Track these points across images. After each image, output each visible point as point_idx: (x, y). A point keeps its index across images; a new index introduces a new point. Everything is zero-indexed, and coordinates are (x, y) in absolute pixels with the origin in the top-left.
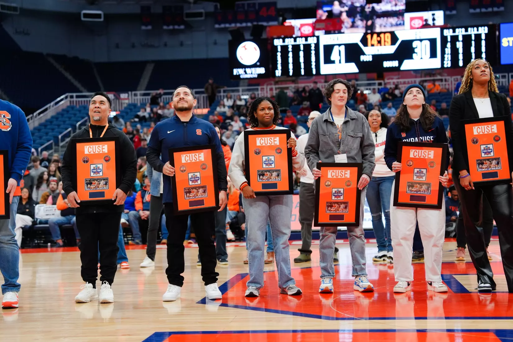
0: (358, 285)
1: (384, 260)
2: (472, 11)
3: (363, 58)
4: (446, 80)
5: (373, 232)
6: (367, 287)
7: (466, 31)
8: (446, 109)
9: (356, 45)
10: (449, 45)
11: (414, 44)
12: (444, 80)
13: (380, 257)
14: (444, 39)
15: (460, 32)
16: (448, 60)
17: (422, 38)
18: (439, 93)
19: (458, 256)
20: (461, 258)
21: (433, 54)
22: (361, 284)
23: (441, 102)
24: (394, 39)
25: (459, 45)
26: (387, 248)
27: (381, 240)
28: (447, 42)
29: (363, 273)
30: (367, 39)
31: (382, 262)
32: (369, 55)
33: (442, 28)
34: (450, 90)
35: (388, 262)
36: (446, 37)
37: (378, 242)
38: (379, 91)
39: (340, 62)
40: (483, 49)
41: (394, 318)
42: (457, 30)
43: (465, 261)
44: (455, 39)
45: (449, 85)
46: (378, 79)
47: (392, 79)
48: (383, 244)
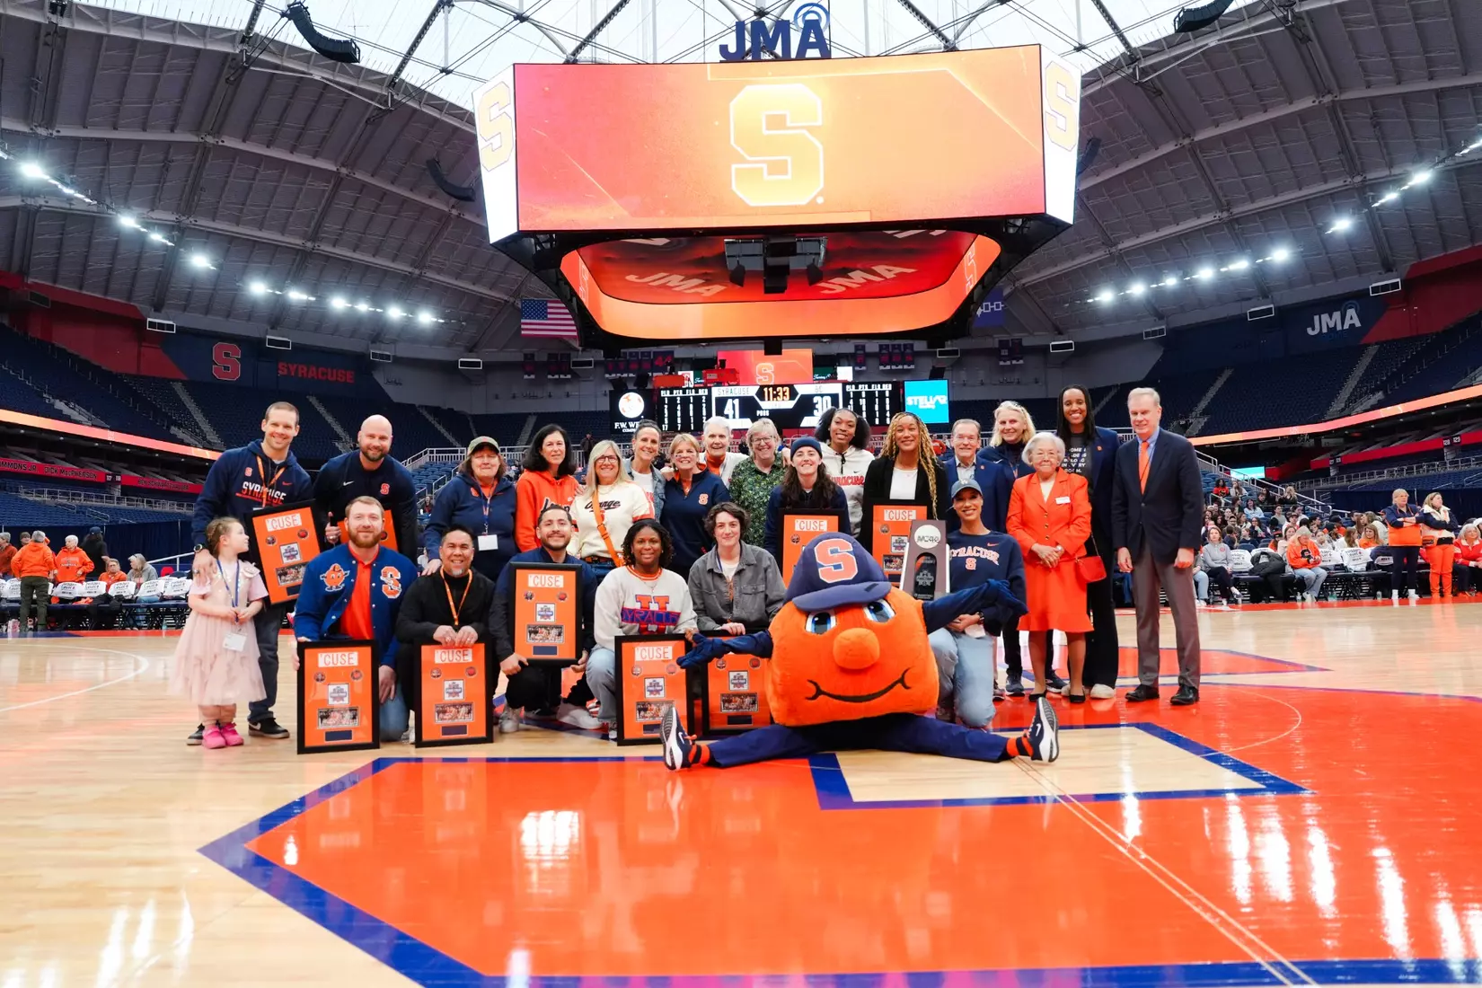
2: (882, 368)
7: (870, 387)
9: (752, 398)
10: (851, 402)
11: (815, 399)
14: (846, 394)
15: (863, 388)
17: (823, 393)
24: (793, 394)
25: (863, 402)
28: (850, 398)
30: (763, 393)
32: (766, 409)
33: (845, 384)
36: (849, 393)
39: (734, 417)
40: (888, 407)
42: (860, 386)
44: (857, 395)
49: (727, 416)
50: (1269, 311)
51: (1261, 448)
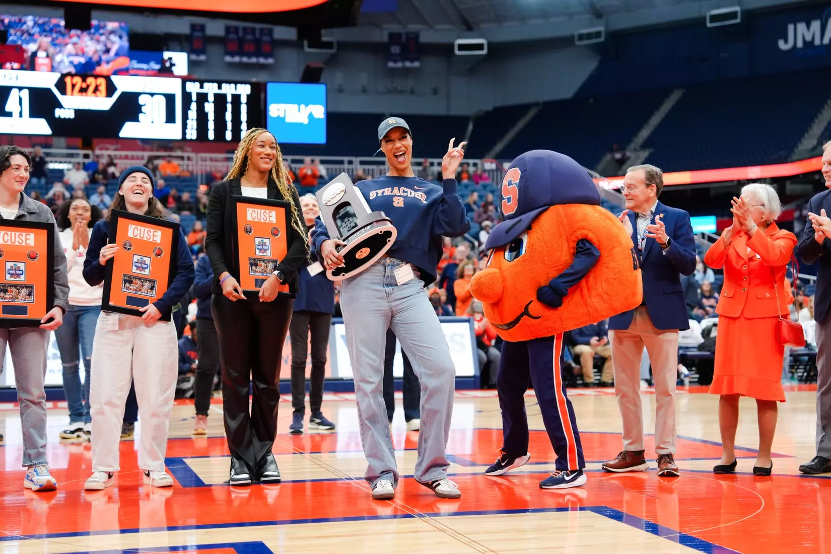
0: (32, 481)
1: (78, 436)
2: (228, 59)
3: (59, 113)
4: (189, 159)
5: (63, 391)
6: (44, 483)
7: (220, 88)
8: (188, 203)
9: (48, 91)
10: (194, 106)
11: (142, 100)
12: (186, 158)
13: (72, 432)
14: (186, 96)
15: (211, 89)
16: (192, 129)
17: (153, 91)
18: (178, 177)
19: (197, 428)
20: (200, 431)
21: (170, 118)
22: (35, 478)
23: (182, 191)
24: (111, 89)
25: (209, 108)
26: (85, 417)
27: (76, 405)
28: (192, 101)
29: (40, 461)
30: (65, 84)
31: (75, 441)
32: (69, 109)
33: (185, 80)
34: (195, 174)
35: (85, 440)
36: (190, 94)
37: (71, 407)
38: (86, 167)
39: (21, 116)
40: (244, 117)
41: (87, 534)
42: (206, 85)
43: (206, 436)
44: (202, 98)
45: (193, 165)
46: (83, 148)
47: (107, 149)
48: (78, 412)
49: (9, 114)
50: (733, 15)
51: (712, 193)
